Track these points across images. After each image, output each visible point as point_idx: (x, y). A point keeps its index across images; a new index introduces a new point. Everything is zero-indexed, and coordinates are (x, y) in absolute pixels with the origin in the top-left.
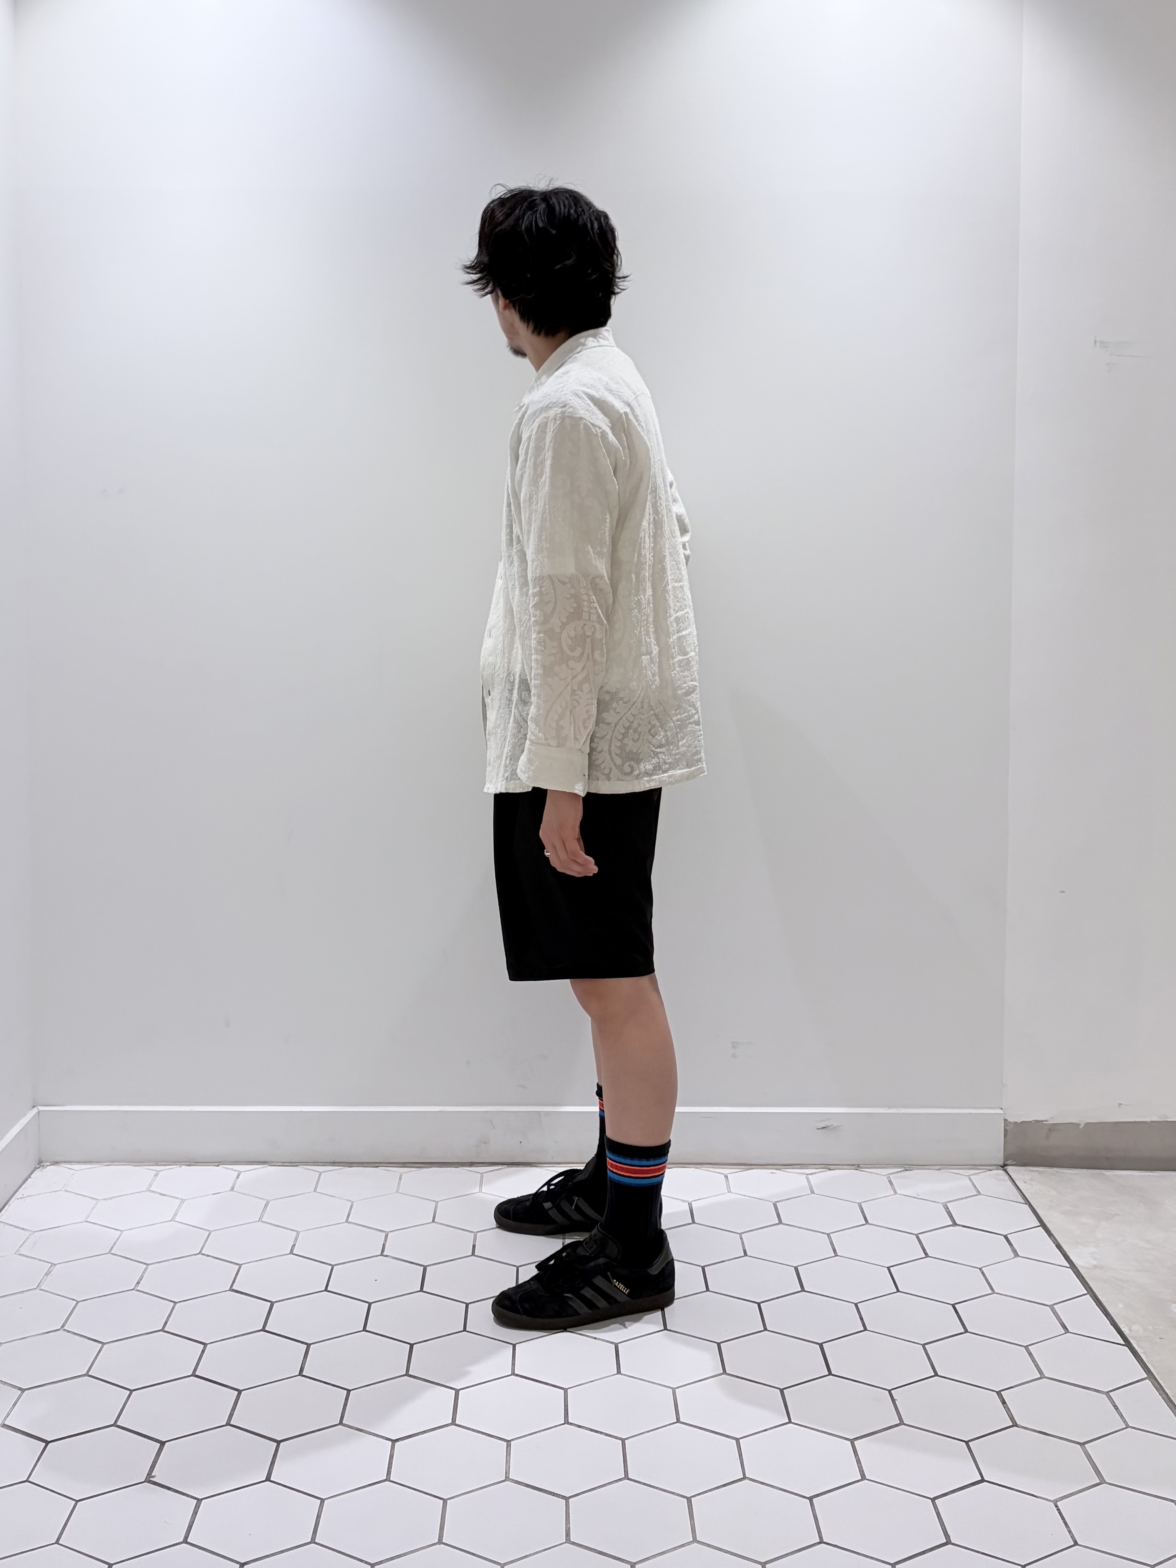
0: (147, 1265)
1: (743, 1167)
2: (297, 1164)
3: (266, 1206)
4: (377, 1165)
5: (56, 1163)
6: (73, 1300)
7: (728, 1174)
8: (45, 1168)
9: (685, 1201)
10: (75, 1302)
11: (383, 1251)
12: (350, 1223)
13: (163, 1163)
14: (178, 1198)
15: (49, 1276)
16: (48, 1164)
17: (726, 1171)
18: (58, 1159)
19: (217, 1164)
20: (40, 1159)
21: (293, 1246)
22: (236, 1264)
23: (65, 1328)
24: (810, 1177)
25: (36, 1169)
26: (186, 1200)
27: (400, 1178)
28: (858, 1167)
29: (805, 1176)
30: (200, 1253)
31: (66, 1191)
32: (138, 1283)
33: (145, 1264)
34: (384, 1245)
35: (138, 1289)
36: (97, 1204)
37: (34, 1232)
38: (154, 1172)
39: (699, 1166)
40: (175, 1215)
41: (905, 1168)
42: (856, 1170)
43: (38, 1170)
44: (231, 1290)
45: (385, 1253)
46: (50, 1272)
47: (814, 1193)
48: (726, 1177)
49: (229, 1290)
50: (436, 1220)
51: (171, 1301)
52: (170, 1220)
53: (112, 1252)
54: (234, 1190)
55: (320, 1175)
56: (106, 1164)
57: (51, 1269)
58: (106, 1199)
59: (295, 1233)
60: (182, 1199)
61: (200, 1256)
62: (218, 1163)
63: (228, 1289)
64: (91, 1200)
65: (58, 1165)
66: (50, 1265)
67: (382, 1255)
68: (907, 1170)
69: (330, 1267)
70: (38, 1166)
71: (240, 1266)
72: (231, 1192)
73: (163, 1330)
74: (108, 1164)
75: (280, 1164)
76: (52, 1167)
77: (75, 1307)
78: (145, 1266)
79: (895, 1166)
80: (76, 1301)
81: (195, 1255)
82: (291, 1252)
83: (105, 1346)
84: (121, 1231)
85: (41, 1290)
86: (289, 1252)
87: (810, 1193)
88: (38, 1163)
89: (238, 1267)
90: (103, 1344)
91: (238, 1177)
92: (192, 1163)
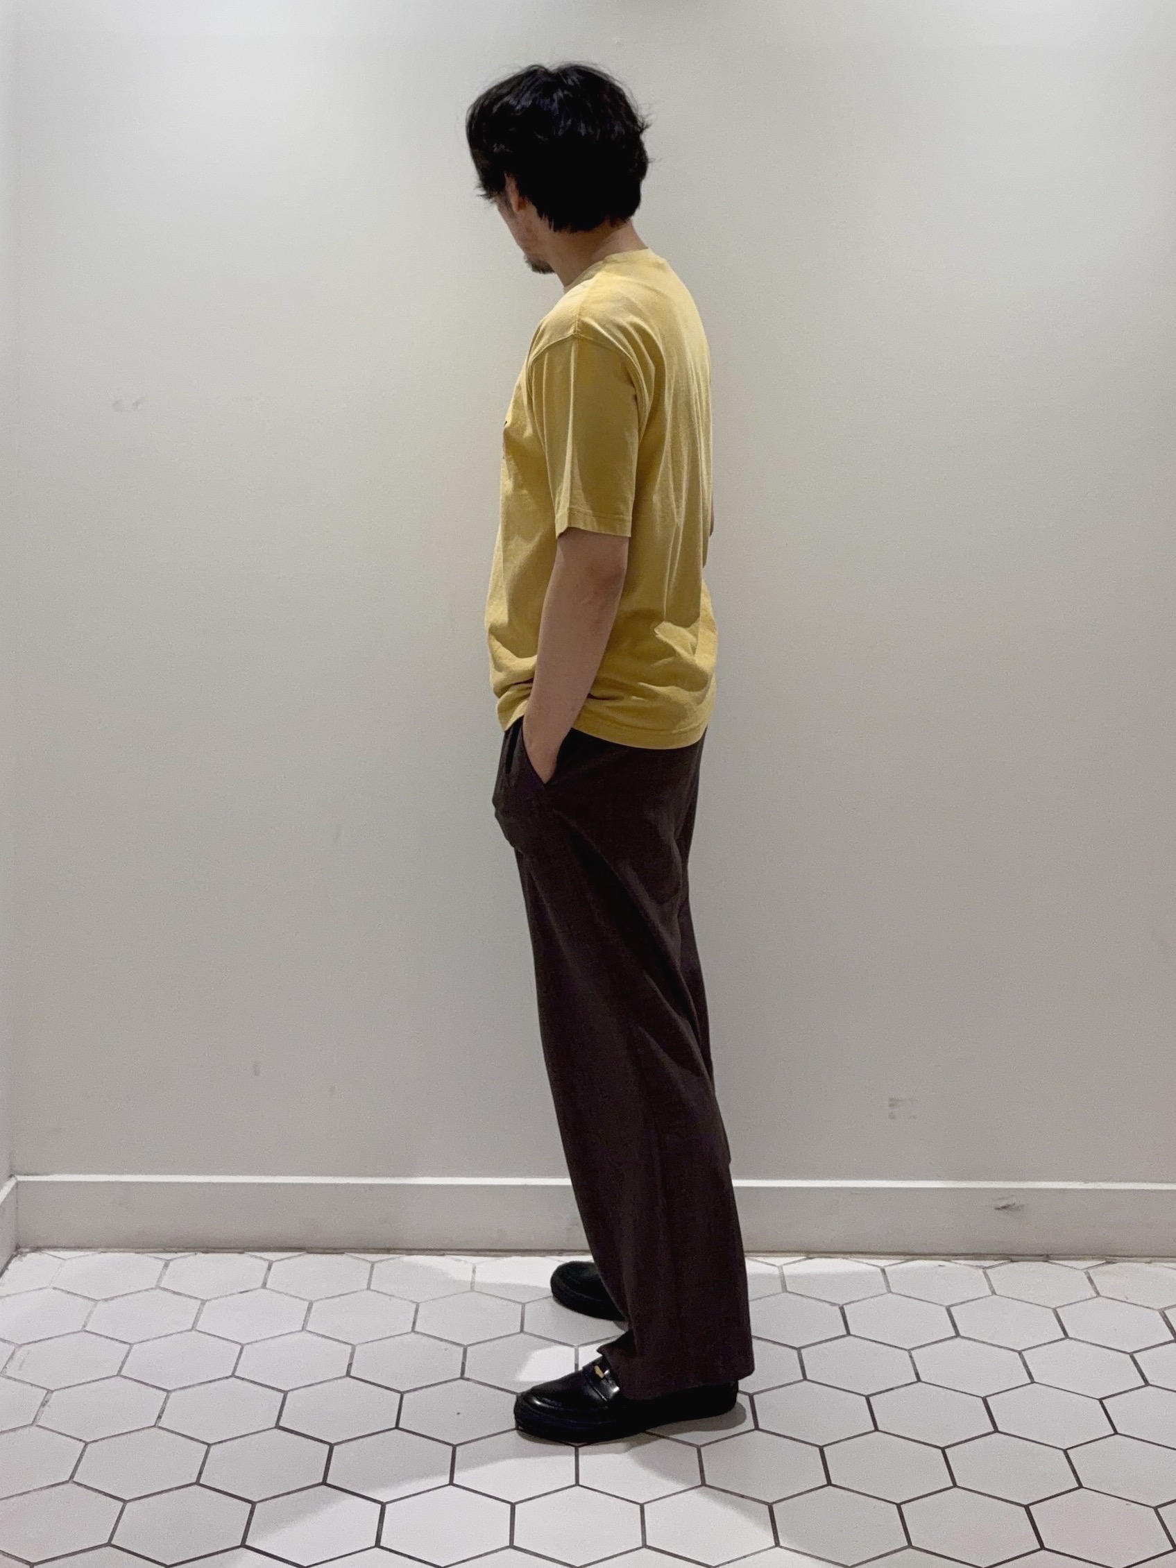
0: (168, 1391)
1: (899, 1257)
2: (343, 1251)
3: (309, 1309)
4: (442, 1252)
5: (37, 1249)
6: (80, 1440)
7: (886, 1266)
8: (25, 1256)
9: (833, 1304)
10: (83, 1444)
11: (463, 1372)
12: (418, 1333)
13: (171, 1249)
14: (196, 1298)
15: (46, 1408)
16: (28, 1250)
17: (883, 1263)
18: (40, 1244)
19: (240, 1251)
20: (17, 1244)
21: (348, 1366)
22: (280, 1391)
23: (75, 1479)
24: (989, 1271)
25: (12, 1257)
26: (207, 1300)
27: (474, 1271)
28: (1047, 1258)
29: (981, 1272)
30: (233, 1375)
31: (55, 1288)
32: (160, 1417)
33: (164, 1390)
34: (463, 1365)
35: (160, 1425)
36: (95, 1306)
37: (21, 1346)
38: (162, 1264)
39: (846, 1256)
40: (196, 1321)
41: (1106, 1259)
42: (1046, 1261)
43: (16, 1258)
44: (278, 1427)
45: (466, 1375)
46: (47, 1402)
47: (996, 1294)
48: (883, 1271)
49: (275, 1427)
50: (525, 1330)
51: (203, 1443)
52: (190, 1328)
53: (123, 1373)
54: (267, 1286)
55: (372, 1267)
56: (101, 1250)
57: (48, 1396)
58: (106, 1300)
59: (350, 1347)
60: (202, 1300)
61: (233, 1379)
62: (242, 1249)
63: (274, 1425)
64: (86, 1301)
65: (40, 1251)
66: (45, 1392)
67: (462, 1377)
68: (1108, 1263)
69: (399, 1395)
70: (15, 1253)
71: (285, 1393)
72: (262, 1290)
73: (197, 1483)
74: (104, 1250)
75: (321, 1251)
76: (33, 1254)
77: (84, 1450)
78: (165, 1394)
79: (1093, 1256)
80: (84, 1442)
81: (227, 1378)
82: (348, 1374)
83: (128, 1504)
84: (130, 1344)
85: (38, 1426)
86: (345, 1374)
87: (990, 1294)
88: (14, 1249)
89: (282, 1394)
90: (125, 1502)
91: (269, 1269)
92: (210, 1250)
